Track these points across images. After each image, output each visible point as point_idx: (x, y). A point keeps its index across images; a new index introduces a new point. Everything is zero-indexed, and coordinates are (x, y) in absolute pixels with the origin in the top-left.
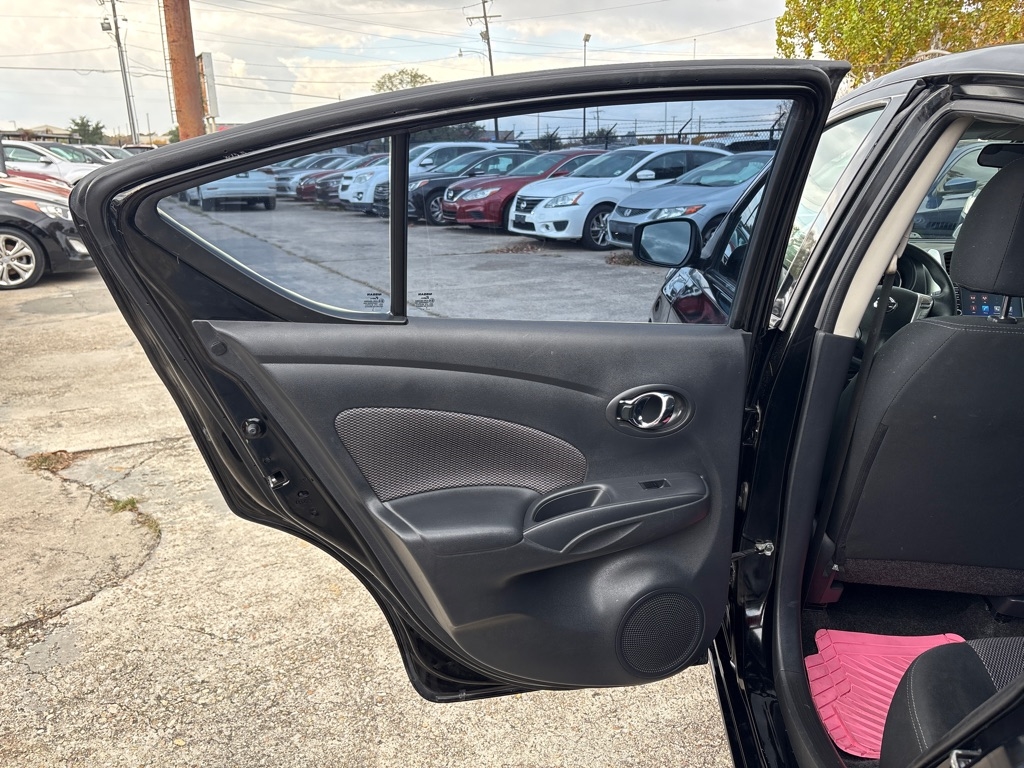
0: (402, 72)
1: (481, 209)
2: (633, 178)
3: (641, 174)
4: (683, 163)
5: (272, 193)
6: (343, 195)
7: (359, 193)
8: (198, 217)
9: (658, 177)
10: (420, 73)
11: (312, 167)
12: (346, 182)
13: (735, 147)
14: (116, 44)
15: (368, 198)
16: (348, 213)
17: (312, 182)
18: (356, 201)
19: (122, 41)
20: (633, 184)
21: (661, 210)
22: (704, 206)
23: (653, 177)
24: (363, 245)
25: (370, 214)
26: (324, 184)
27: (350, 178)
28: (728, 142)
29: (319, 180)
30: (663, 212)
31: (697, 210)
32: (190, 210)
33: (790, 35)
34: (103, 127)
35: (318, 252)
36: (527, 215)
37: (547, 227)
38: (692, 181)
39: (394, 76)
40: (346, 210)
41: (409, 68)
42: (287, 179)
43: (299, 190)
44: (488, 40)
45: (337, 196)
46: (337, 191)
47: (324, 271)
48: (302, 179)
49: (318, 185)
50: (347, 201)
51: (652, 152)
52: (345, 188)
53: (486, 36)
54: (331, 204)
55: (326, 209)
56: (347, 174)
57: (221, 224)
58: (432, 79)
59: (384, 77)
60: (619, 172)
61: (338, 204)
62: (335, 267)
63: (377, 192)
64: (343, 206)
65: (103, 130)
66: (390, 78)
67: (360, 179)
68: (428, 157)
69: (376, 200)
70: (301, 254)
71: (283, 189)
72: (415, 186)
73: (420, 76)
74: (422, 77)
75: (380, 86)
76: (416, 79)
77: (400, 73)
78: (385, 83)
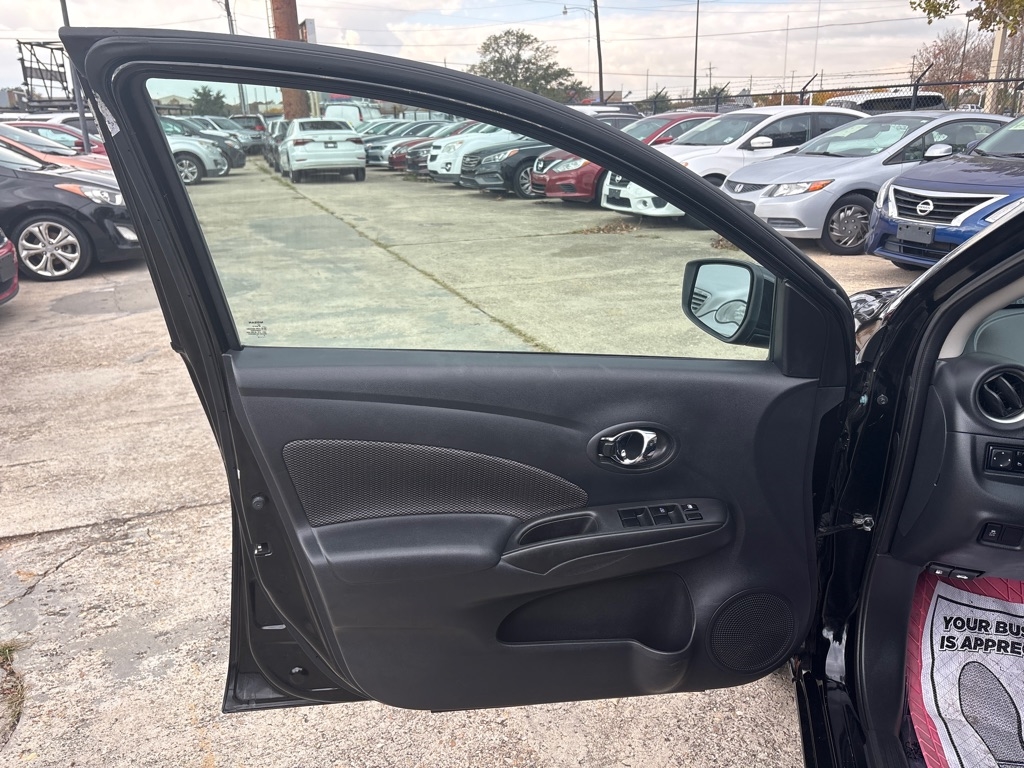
0: (508, 33)
1: (573, 182)
2: (747, 146)
3: (755, 142)
4: (806, 126)
5: (362, 163)
6: (431, 166)
7: (447, 164)
8: (284, 190)
9: (776, 145)
10: (526, 33)
11: (407, 135)
12: (434, 152)
13: (868, 106)
14: (226, 13)
15: (456, 170)
16: (435, 184)
17: (403, 151)
18: (444, 172)
19: (231, 10)
20: (746, 153)
21: (779, 185)
22: (832, 181)
23: (771, 144)
24: (440, 225)
25: (458, 186)
26: (415, 154)
27: (438, 147)
28: (860, 99)
29: (410, 149)
30: (781, 188)
31: (823, 186)
32: (281, 181)
34: (225, 97)
35: (392, 233)
36: (622, 189)
37: (645, 203)
38: (817, 150)
39: (500, 38)
40: (436, 182)
41: (515, 28)
42: (381, 148)
43: (391, 159)
45: (426, 167)
46: (426, 161)
47: (391, 258)
48: (394, 148)
49: (409, 154)
50: (435, 172)
51: (770, 116)
52: (434, 158)
54: (421, 175)
55: (416, 180)
56: (436, 143)
57: (305, 198)
58: (539, 39)
59: (489, 39)
60: (731, 139)
61: (426, 175)
62: (404, 253)
63: (464, 164)
64: (434, 176)
66: (496, 39)
67: (448, 149)
69: (463, 172)
70: (373, 235)
71: (376, 158)
72: (504, 156)
73: (526, 37)
74: (528, 37)
75: (486, 48)
76: (522, 40)
77: (505, 34)
78: (491, 45)
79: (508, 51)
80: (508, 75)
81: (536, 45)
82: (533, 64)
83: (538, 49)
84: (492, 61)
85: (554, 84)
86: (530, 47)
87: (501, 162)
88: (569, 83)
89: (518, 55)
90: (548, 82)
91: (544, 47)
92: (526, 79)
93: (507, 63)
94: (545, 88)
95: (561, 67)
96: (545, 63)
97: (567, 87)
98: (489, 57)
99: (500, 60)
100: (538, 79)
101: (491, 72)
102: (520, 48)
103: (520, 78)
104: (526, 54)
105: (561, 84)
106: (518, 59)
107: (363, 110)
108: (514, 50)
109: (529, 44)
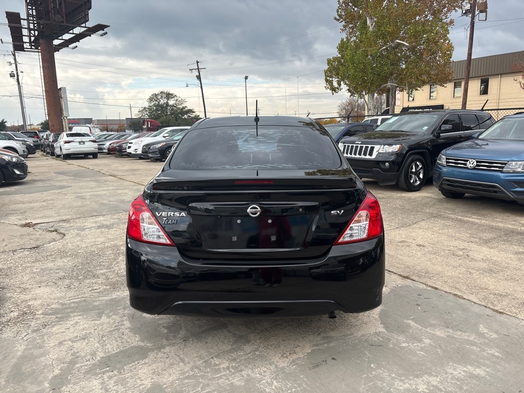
0: (162, 92)
5: (97, 151)
6: (128, 151)
7: (135, 150)
10: (171, 93)
11: (115, 139)
12: (129, 145)
14: (17, 83)
15: (140, 152)
16: (130, 158)
17: (115, 145)
18: (134, 153)
19: (20, 82)
24: (134, 170)
25: (141, 158)
26: (120, 146)
27: (132, 143)
29: (117, 145)
33: (331, 77)
34: (6, 122)
39: (158, 95)
42: (104, 145)
43: (109, 149)
44: (200, 79)
45: (126, 151)
46: (126, 149)
48: (110, 144)
49: (117, 146)
50: (130, 153)
52: (129, 147)
53: (199, 77)
54: (123, 155)
55: (121, 157)
56: (130, 141)
57: (73, 164)
58: (177, 95)
59: (152, 95)
61: (126, 155)
62: (122, 177)
63: (143, 149)
64: (129, 155)
65: (6, 124)
66: (156, 95)
67: (136, 144)
68: (167, 133)
69: (142, 152)
71: (101, 149)
72: (160, 145)
73: (171, 94)
74: (172, 94)
75: (151, 99)
76: (169, 96)
77: (161, 93)
78: (154, 98)
79: (162, 101)
80: (163, 112)
81: (176, 98)
82: (175, 107)
83: (177, 100)
84: (154, 105)
85: (186, 116)
86: (173, 99)
87: (158, 148)
88: (193, 116)
89: (167, 102)
90: (183, 115)
91: (180, 99)
92: (172, 114)
93: (162, 106)
94: (182, 118)
95: (189, 108)
96: (181, 107)
97: (192, 118)
98: (152, 104)
99: (158, 105)
100: (178, 114)
101: (154, 110)
102: (168, 100)
103: (169, 113)
104: (171, 102)
105: (189, 116)
106: (167, 104)
107: (91, 128)
108: (166, 100)
109: (172, 98)
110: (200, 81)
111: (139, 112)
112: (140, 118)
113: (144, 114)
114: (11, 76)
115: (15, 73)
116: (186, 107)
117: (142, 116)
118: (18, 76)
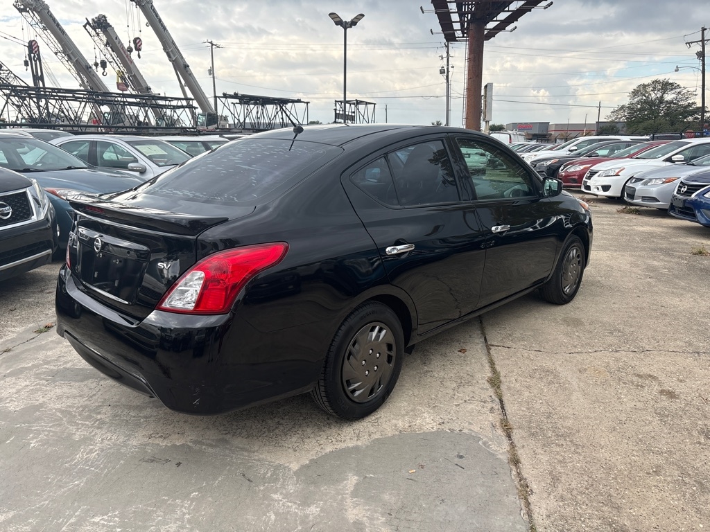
0: (656, 82)
2: (669, 160)
3: (674, 158)
10: (670, 82)
14: (446, 81)
19: (449, 80)
21: (650, 179)
22: (679, 178)
31: (673, 180)
39: (648, 85)
41: (661, 78)
44: (703, 57)
51: (690, 143)
53: (701, 55)
58: (680, 86)
59: (639, 86)
60: (660, 156)
66: (645, 86)
73: (671, 84)
74: (672, 84)
75: (636, 93)
76: (666, 86)
77: (653, 83)
78: (641, 90)
79: (653, 95)
80: (652, 112)
81: (678, 90)
82: (674, 104)
83: (679, 93)
84: (638, 102)
85: (690, 119)
86: (673, 92)
89: (662, 97)
90: (685, 117)
91: (685, 91)
92: (666, 115)
93: (652, 103)
94: (682, 122)
95: (698, 106)
96: (685, 103)
98: (636, 100)
99: (645, 102)
100: (677, 115)
101: (637, 110)
102: (664, 93)
103: (662, 114)
104: (669, 97)
105: (697, 118)
106: (661, 100)
108: (659, 94)
109: (672, 89)
110: (703, 61)
111: (612, 112)
112: (612, 122)
113: (619, 116)
114: (441, 73)
115: (445, 68)
116: (693, 103)
117: (616, 119)
118: (448, 72)
